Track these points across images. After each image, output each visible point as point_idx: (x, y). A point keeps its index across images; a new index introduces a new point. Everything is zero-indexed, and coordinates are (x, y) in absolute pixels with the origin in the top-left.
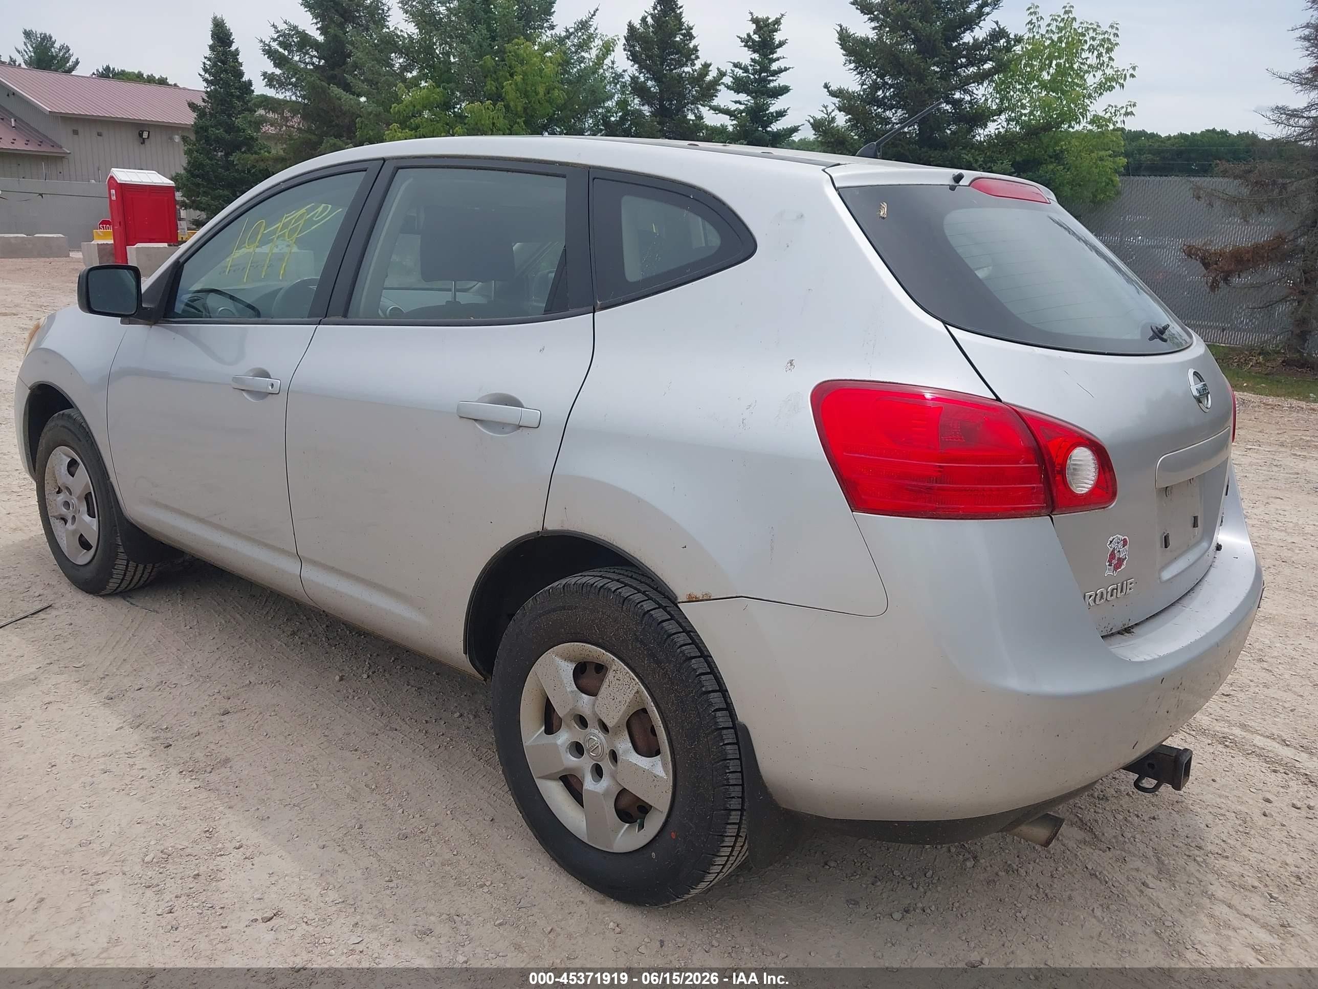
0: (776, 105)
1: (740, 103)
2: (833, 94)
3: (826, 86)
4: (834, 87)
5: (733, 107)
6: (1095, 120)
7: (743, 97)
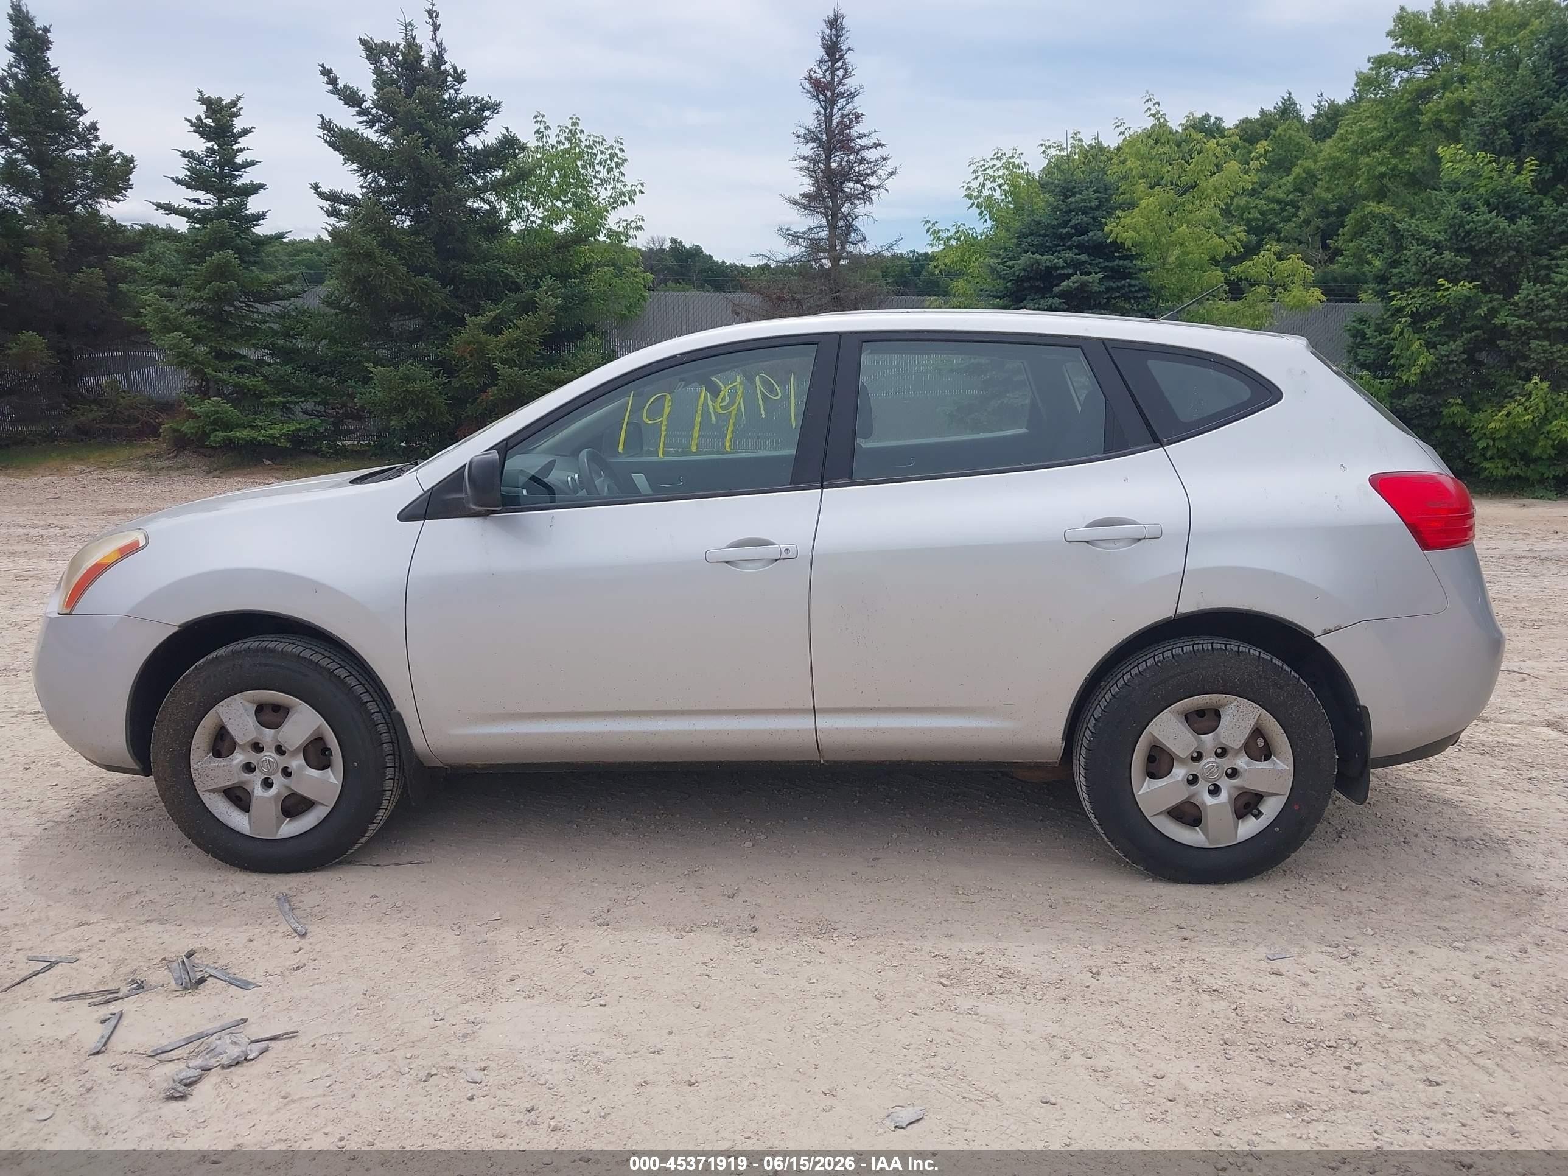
0: (254, 205)
1: (197, 201)
2: (322, 195)
3: (316, 187)
4: (325, 189)
5: (192, 206)
6: (611, 234)
7: (200, 195)
